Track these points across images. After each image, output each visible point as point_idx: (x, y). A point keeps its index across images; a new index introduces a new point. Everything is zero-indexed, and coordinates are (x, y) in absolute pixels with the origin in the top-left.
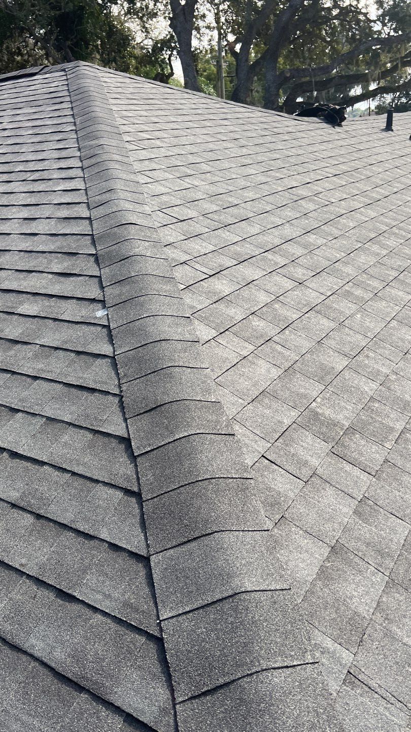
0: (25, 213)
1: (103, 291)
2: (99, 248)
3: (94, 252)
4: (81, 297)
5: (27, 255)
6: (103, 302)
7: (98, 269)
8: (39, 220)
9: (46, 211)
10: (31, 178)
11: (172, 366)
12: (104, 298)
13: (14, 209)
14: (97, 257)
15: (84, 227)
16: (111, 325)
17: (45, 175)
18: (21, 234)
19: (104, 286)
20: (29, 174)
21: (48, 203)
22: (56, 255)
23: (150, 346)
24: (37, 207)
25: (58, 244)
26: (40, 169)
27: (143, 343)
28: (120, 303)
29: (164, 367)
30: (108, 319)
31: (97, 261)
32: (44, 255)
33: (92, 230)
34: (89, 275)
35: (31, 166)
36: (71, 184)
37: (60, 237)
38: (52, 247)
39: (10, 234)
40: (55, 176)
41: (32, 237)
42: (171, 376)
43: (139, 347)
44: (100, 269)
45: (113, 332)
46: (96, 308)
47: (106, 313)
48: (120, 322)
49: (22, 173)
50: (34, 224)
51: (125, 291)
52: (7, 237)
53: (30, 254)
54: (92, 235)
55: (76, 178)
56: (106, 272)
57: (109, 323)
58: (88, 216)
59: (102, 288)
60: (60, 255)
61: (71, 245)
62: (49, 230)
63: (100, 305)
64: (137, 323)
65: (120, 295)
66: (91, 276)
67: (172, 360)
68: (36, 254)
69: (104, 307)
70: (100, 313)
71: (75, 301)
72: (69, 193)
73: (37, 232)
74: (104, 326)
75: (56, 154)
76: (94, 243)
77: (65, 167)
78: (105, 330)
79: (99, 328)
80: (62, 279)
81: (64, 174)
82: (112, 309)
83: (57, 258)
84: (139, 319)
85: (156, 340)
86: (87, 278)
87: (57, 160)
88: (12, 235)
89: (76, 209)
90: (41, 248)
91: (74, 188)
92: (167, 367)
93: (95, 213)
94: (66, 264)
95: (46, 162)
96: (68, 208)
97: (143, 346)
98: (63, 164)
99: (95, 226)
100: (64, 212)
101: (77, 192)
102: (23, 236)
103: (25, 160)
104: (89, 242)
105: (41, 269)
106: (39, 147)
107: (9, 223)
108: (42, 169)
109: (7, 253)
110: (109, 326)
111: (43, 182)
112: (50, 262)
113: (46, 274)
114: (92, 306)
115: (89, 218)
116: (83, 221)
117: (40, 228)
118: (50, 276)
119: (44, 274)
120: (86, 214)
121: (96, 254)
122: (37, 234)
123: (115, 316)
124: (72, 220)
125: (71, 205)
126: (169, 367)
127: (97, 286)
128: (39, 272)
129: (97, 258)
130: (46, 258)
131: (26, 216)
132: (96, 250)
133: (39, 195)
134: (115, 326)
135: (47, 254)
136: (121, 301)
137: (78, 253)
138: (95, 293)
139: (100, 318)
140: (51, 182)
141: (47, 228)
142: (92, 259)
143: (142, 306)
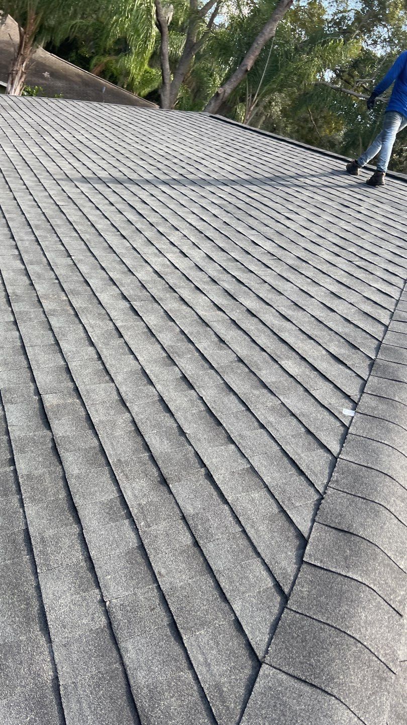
0: (335, 288)
1: (361, 395)
2: (379, 356)
3: (373, 357)
4: (339, 387)
5: (316, 322)
6: (355, 405)
7: (368, 374)
8: (343, 301)
9: (353, 298)
10: (357, 263)
11: (383, 506)
12: (359, 401)
13: (328, 280)
14: (374, 363)
15: (377, 331)
16: (351, 428)
17: (370, 268)
18: (322, 303)
19: (365, 391)
20: (357, 259)
21: (359, 291)
22: (340, 338)
23: (374, 472)
24: (348, 290)
25: (347, 330)
26: (369, 260)
27: (369, 465)
28: (370, 416)
29: (376, 501)
30: (351, 422)
31: (371, 366)
32: (330, 332)
33: (383, 338)
34: (356, 373)
35: (363, 254)
36: (387, 288)
37: (352, 325)
38: (340, 330)
39: (313, 297)
40: (378, 274)
41: (329, 311)
42: (377, 514)
43: (364, 466)
44: (370, 375)
45: (349, 436)
46: (346, 405)
47: (352, 415)
48: (360, 432)
49: (353, 254)
50: (338, 301)
51: (381, 409)
52: (309, 298)
53: (319, 324)
54: (381, 342)
55: (395, 286)
56: (373, 381)
57: (350, 426)
58: (387, 324)
59: (362, 391)
60: (342, 340)
61: (358, 338)
62: (347, 314)
63: (351, 405)
64: (375, 444)
65: (374, 409)
66: (358, 375)
67: (387, 500)
68: (324, 327)
69: (354, 409)
70: (348, 412)
71: (332, 386)
72: (382, 295)
73: (336, 310)
74: (343, 425)
75: (390, 257)
76: (378, 349)
77: (391, 271)
78: (342, 429)
79: (338, 424)
80: (332, 361)
81: (387, 276)
82: (359, 415)
83: (339, 341)
84: (378, 442)
85: (383, 471)
86: (354, 375)
87: (387, 261)
88: (313, 299)
89: (380, 311)
90: (330, 325)
91: (389, 293)
92: (378, 503)
93: (394, 325)
94: (343, 351)
95: (378, 258)
96: (372, 306)
97: (368, 467)
98: (391, 268)
99: (387, 336)
100: (368, 308)
101: (389, 298)
102: (322, 305)
103: (361, 245)
104: (374, 346)
105: (320, 341)
106: (378, 242)
107: (317, 288)
108: (370, 261)
109: (301, 311)
110: (348, 428)
111: (365, 272)
112: (331, 341)
113: (322, 349)
114: (343, 400)
115: (387, 327)
116: (380, 326)
117: (340, 308)
118: (324, 352)
119: (320, 347)
120: (386, 321)
121: (374, 360)
122: (334, 311)
123: (359, 423)
124: (371, 319)
125: (377, 306)
126: (380, 505)
127: (358, 386)
128: (317, 342)
129: (372, 364)
130: (330, 336)
131: (334, 291)
132: (376, 356)
133: (355, 280)
134: (354, 432)
135: (333, 332)
136: (372, 415)
137: (359, 349)
138: (354, 392)
139: (344, 416)
140: (371, 276)
141: (346, 311)
142: (368, 362)
143: (389, 432)
